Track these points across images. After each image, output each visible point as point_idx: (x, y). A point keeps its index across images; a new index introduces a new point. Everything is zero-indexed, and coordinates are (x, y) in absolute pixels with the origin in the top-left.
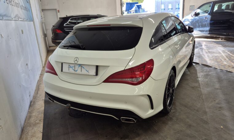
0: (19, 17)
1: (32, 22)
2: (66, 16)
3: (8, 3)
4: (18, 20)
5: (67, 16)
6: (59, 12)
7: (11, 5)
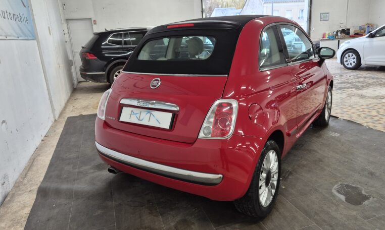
1: (36, 41)
2: (104, 31)
5: (106, 30)
6: (95, 23)
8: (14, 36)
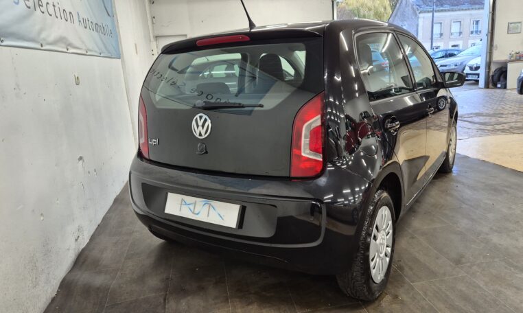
0: (69, 45)
1: (119, 61)
3: (29, 8)
4: (65, 50)
7: (43, 13)
8: (96, 51)
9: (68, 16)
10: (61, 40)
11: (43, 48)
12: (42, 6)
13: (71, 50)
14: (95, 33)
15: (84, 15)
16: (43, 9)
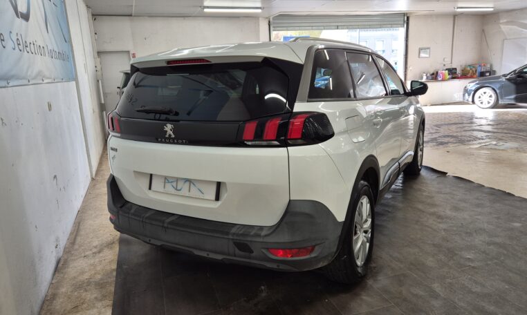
0: (44, 76)
3: (21, 50)
4: (41, 82)
7: (28, 52)
8: (59, 78)
9: (41, 50)
10: (39, 73)
11: (30, 83)
12: (26, 47)
13: (46, 81)
14: (58, 62)
15: (50, 47)
16: (28, 49)
